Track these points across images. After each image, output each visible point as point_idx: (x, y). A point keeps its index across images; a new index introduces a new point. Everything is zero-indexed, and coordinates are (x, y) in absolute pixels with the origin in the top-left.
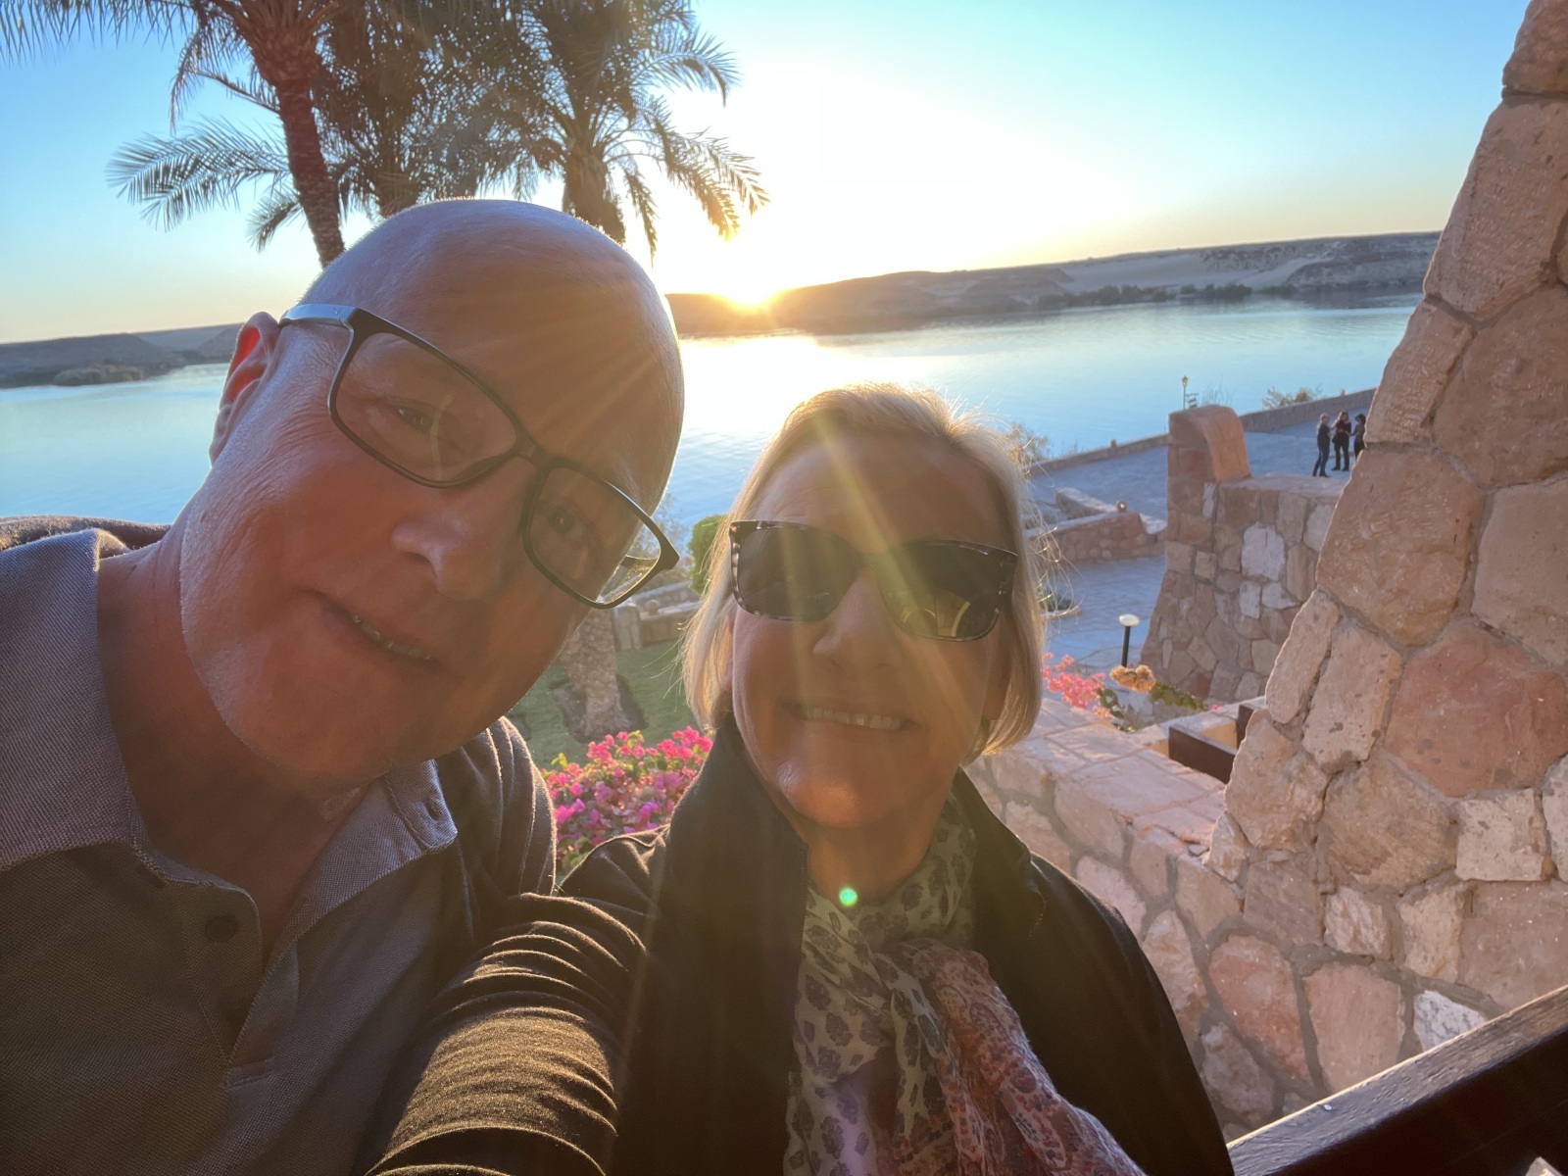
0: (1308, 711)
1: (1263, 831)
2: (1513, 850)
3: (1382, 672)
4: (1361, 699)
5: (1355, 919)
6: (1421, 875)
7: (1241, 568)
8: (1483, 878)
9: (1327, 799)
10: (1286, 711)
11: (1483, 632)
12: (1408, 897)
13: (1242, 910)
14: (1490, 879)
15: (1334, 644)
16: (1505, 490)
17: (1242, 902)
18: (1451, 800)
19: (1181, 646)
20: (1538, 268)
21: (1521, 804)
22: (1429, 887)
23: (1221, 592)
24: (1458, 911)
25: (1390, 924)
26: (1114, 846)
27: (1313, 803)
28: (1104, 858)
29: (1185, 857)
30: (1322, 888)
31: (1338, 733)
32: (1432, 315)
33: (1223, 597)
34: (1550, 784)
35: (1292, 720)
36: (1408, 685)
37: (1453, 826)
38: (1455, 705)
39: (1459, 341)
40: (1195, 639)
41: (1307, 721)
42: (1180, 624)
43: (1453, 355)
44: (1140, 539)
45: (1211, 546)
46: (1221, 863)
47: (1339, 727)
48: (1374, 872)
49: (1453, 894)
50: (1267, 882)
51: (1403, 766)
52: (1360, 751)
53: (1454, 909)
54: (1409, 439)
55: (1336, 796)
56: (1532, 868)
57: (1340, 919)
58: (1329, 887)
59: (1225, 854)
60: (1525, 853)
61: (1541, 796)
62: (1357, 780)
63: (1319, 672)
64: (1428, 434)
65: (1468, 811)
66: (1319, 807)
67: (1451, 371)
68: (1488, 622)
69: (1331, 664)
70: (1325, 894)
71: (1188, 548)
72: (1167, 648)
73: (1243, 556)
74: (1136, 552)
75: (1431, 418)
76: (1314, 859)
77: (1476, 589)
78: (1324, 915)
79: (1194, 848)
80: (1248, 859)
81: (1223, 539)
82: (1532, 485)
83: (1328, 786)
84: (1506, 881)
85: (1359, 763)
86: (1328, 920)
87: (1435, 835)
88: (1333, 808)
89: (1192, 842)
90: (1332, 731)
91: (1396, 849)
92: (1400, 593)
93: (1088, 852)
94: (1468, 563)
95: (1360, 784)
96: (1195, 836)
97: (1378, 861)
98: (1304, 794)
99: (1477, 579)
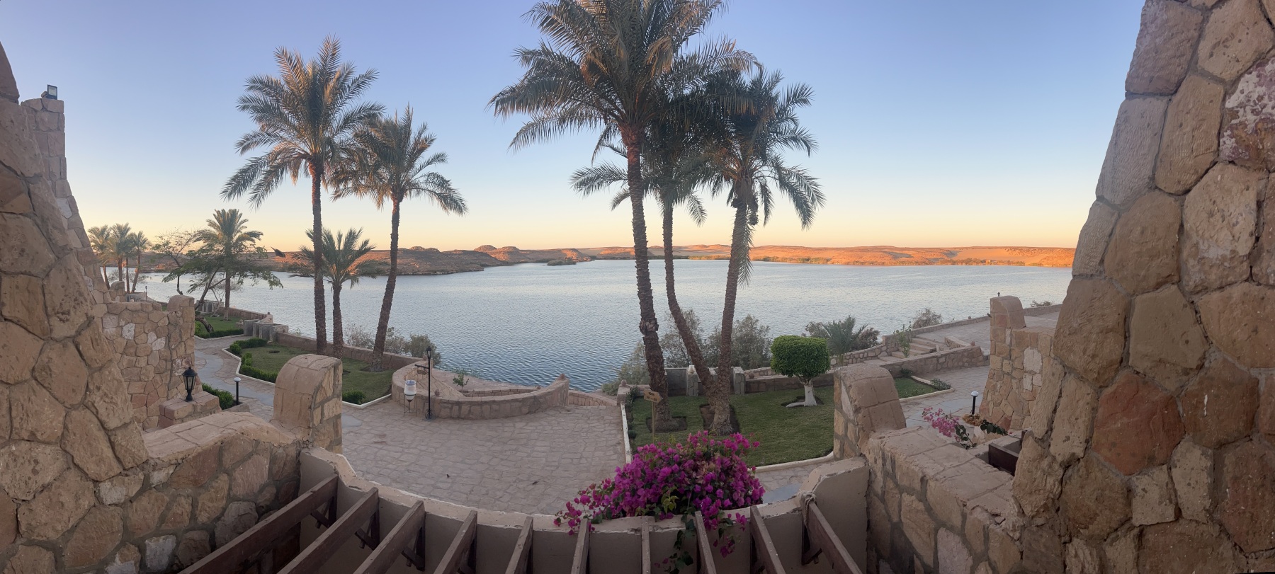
0: (1052, 430)
1: (1032, 506)
2: (1160, 503)
3: (1088, 403)
4: (1078, 421)
5: (1082, 559)
6: (1115, 526)
7: (1023, 367)
8: (1146, 524)
9: (1064, 483)
10: (1040, 430)
11: (1136, 375)
12: (1109, 540)
13: (1022, 558)
14: (1150, 524)
15: (1063, 390)
16: (1140, 296)
17: (1022, 553)
18: (1127, 477)
19: (997, 404)
20: (1147, 180)
21: (1160, 474)
22: (1119, 533)
23: (1015, 378)
24: (1135, 546)
25: (1101, 559)
26: (957, 521)
27: (1056, 487)
28: (951, 529)
29: (992, 526)
30: (1063, 540)
31: (1067, 442)
32: (1101, 207)
33: (1016, 381)
34: (1174, 461)
35: (1044, 436)
36: (1100, 410)
37: (1129, 493)
38: (1125, 420)
39: (1113, 220)
40: (1003, 401)
41: (1052, 437)
42: (997, 394)
43: (1111, 227)
44: (981, 358)
45: (1009, 357)
46: (1011, 529)
47: (1068, 438)
48: (1091, 527)
49: (1132, 536)
50: (1034, 540)
51: (1102, 459)
52: (1079, 452)
53: (1133, 545)
54: (1094, 272)
55: (1068, 481)
56: (1170, 514)
57: (1074, 559)
58: (1067, 538)
59: (1013, 522)
60: (1166, 505)
61: (1170, 469)
62: (1079, 470)
63: (1056, 406)
64: (1101, 269)
65: (1137, 483)
66: (1060, 489)
67: (1110, 235)
68: (1138, 370)
69: (1063, 400)
70: (1065, 543)
71: (1000, 358)
72: (991, 406)
73: (1024, 362)
74: (979, 364)
75: (1102, 261)
76: (1058, 521)
77: (1131, 352)
78: (1065, 558)
79: (998, 519)
80: (1024, 525)
81: (1014, 355)
82: (1152, 293)
83: (1064, 475)
84: (1158, 523)
85: (1079, 460)
86: (1068, 561)
87: (1121, 500)
88: (1067, 488)
89: (997, 515)
90: (1065, 441)
91: (1101, 511)
92: (1094, 356)
93: (944, 525)
94: (1126, 338)
95: (1080, 473)
96: (998, 511)
97: (1092, 519)
98: (1052, 482)
99: (1131, 346)
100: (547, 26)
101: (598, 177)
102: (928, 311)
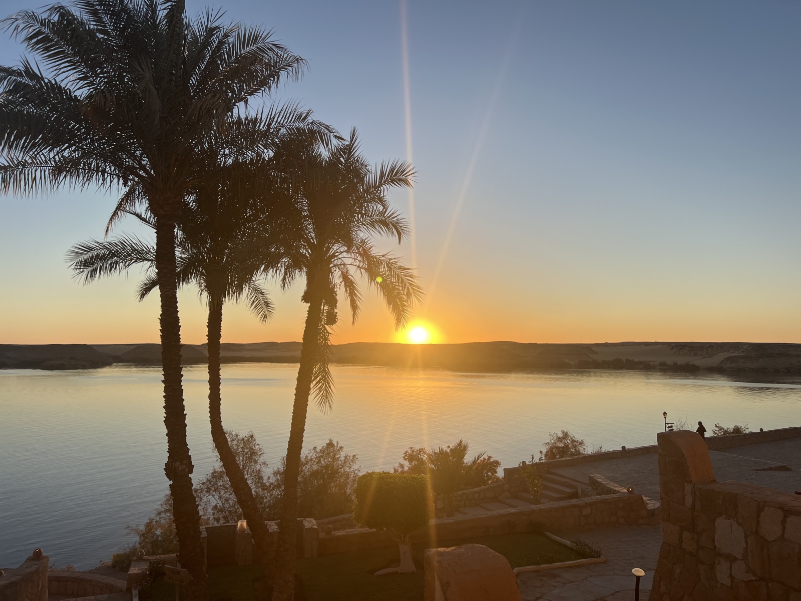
7: (715, 546)
23: (702, 563)
33: (704, 567)
44: (643, 513)
45: (692, 528)
71: (676, 528)
73: (716, 539)
74: (641, 522)
81: (701, 524)
100: (37, 43)
101: (113, 255)
102: (566, 435)
